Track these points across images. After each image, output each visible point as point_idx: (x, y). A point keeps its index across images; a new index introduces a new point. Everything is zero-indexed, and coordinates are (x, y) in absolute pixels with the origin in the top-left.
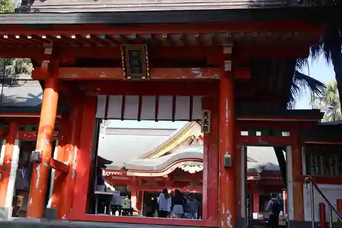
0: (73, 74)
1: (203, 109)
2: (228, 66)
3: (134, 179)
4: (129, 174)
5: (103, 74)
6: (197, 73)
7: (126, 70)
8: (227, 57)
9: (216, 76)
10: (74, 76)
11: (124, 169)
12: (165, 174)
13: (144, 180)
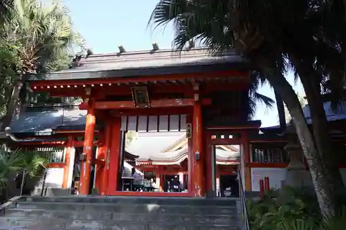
0: (105, 106)
1: (187, 123)
2: (196, 98)
3: (157, 167)
4: (153, 163)
5: (122, 105)
6: (179, 102)
7: (135, 102)
8: (196, 92)
9: (191, 104)
10: (105, 107)
11: (150, 160)
12: (178, 163)
13: (165, 167)
